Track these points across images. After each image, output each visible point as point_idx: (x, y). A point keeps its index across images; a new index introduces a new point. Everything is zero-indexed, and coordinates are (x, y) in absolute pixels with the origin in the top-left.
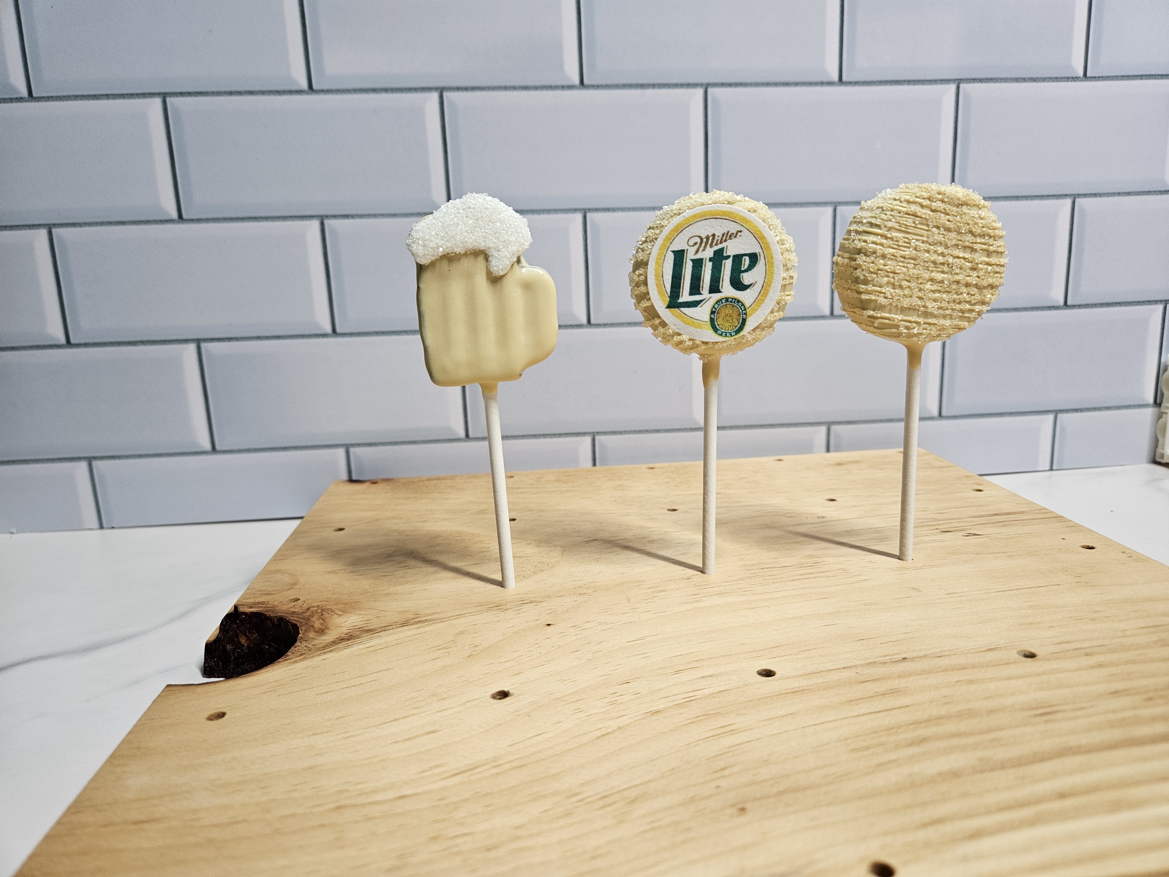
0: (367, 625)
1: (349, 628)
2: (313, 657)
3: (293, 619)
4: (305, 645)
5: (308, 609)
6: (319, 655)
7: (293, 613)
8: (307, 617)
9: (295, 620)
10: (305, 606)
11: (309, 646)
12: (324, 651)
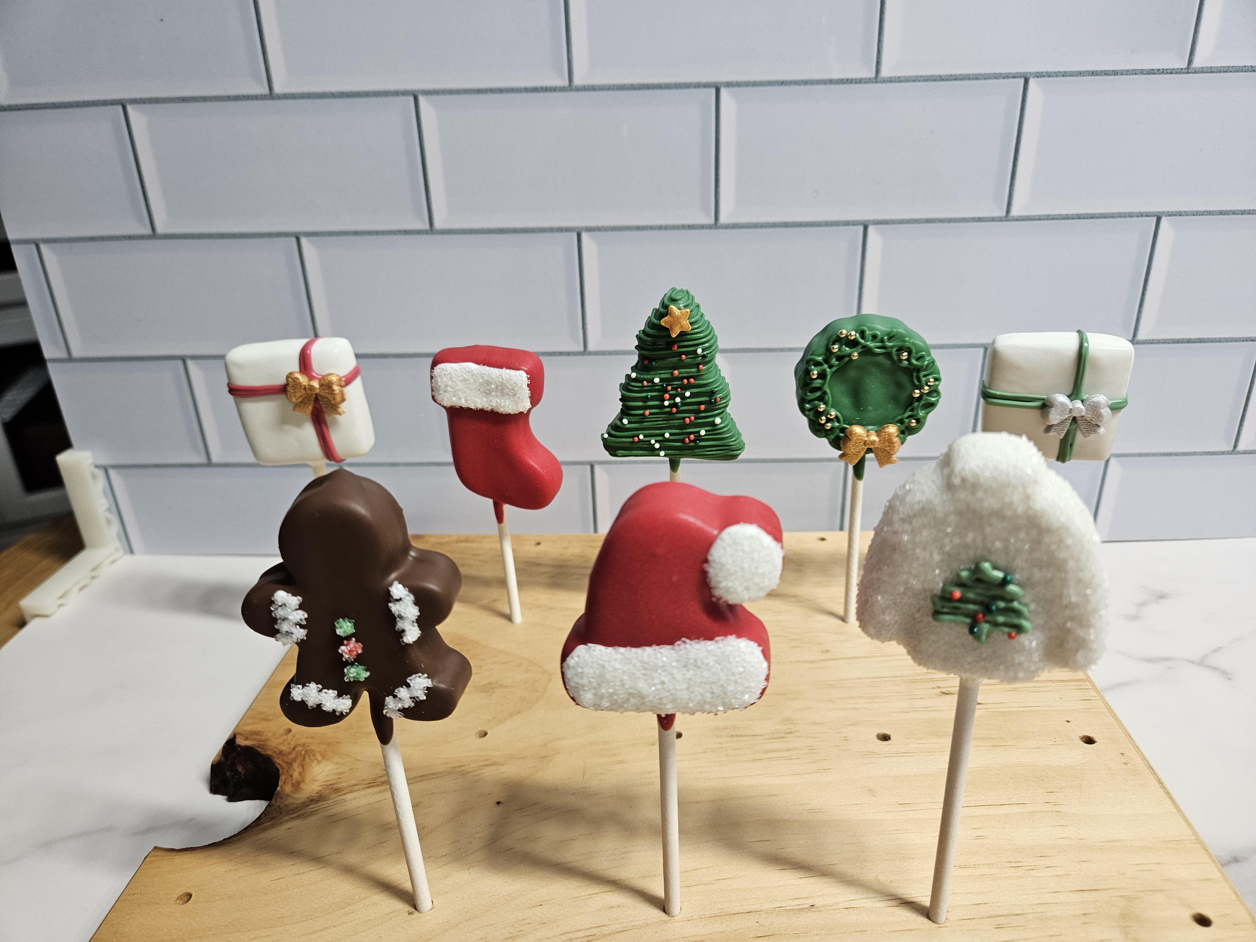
0: (338, 781)
1: (322, 784)
2: (281, 824)
3: (278, 761)
4: (278, 804)
5: (294, 749)
6: (287, 821)
7: (281, 753)
8: (290, 761)
9: (279, 764)
10: (293, 744)
11: (282, 806)
12: (292, 816)
